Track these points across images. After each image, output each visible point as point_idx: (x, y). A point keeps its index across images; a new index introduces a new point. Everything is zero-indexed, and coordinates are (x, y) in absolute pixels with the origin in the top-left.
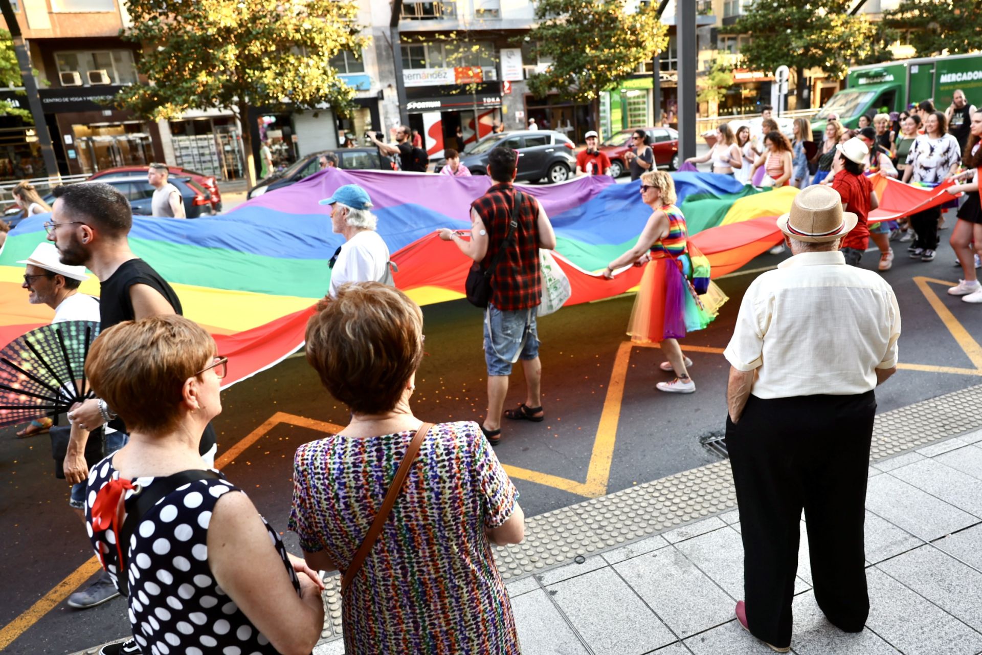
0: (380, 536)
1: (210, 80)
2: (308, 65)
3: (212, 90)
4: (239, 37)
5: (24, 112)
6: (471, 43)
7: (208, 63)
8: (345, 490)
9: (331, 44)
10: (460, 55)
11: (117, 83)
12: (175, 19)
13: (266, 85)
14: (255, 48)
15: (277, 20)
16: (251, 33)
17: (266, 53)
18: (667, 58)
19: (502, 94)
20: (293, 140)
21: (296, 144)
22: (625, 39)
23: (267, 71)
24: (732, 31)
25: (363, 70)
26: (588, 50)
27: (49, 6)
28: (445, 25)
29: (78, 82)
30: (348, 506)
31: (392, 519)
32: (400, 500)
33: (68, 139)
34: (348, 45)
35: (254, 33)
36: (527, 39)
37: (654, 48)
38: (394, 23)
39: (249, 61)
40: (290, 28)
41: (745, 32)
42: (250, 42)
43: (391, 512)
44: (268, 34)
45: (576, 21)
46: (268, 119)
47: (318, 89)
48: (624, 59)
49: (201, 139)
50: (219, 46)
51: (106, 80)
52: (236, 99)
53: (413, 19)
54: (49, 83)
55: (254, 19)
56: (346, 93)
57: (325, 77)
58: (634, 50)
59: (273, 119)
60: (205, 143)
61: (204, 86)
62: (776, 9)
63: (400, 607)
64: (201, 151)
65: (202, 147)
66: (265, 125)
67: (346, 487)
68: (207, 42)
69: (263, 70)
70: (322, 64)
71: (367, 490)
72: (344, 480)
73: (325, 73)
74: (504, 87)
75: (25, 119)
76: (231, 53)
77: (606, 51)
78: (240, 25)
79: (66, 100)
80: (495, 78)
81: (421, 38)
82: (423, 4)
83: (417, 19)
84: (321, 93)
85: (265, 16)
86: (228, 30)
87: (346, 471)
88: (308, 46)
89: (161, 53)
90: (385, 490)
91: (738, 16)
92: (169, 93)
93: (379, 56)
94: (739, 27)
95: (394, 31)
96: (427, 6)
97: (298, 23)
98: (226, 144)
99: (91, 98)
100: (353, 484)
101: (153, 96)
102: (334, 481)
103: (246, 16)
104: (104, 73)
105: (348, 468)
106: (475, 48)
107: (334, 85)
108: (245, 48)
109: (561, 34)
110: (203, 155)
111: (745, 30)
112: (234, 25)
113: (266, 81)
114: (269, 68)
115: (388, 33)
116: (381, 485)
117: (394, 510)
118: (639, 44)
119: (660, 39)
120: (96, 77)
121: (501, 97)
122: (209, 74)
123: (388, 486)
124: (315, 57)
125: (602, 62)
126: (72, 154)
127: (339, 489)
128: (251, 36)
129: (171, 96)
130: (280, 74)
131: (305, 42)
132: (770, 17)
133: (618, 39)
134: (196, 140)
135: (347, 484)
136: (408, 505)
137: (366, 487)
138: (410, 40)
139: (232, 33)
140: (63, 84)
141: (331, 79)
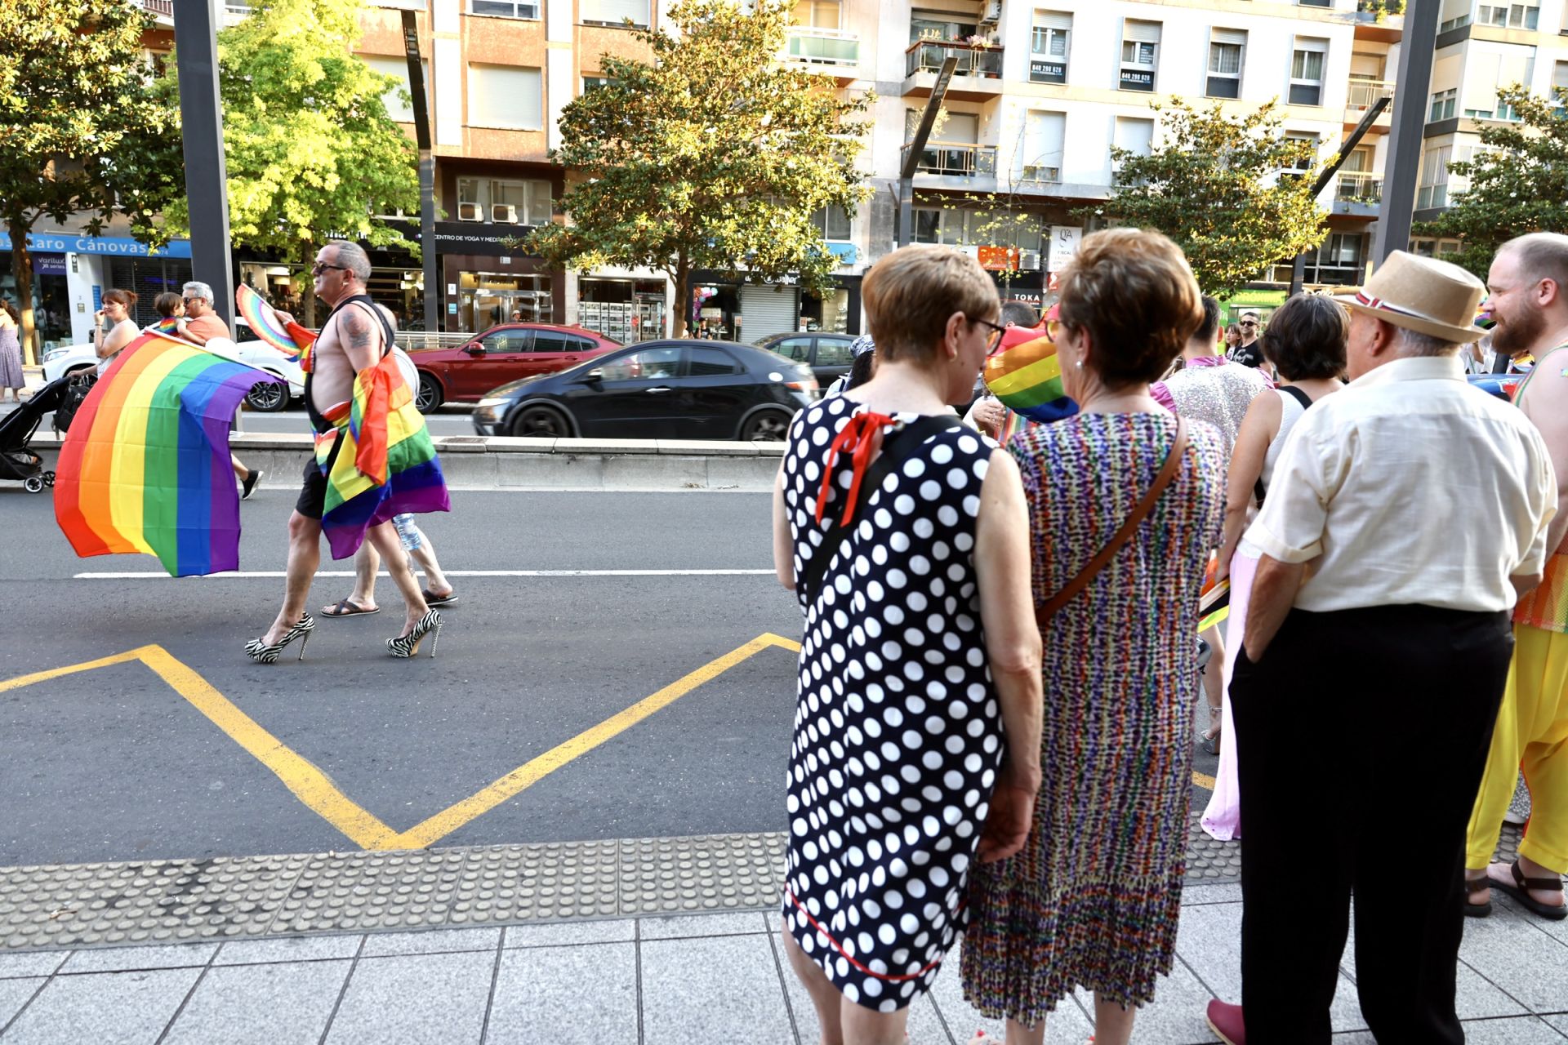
0: (1131, 538)
1: (651, 225)
2: (783, 218)
3: (652, 238)
4: (699, 171)
5: (413, 246)
6: (1016, 211)
7: (653, 206)
8: (1110, 472)
9: (818, 193)
10: (997, 225)
11: (526, 223)
12: (619, 143)
13: (723, 239)
14: (718, 189)
15: (751, 155)
16: (715, 167)
17: (729, 197)
18: (1314, 264)
19: (1045, 291)
20: (736, 324)
21: (739, 329)
22: (1254, 224)
23: (727, 221)
24: (1429, 232)
25: (848, 237)
26: (1194, 235)
27: (465, 116)
28: (978, 183)
29: (479, 216)
30: (1110, 491)
31: (1150, 517)
32: (1167, 491)
33: (452, 289)
34: (840, 196)
35: (720, 167)
36: (1099, 212)
37: (1300, 243)
38: (907, 172)
39: (707, 205)
40: (769, 165)
41: (1455, 236)
42: (713, 179)
43: (1154, 506)
44: (737, 172)
45: (1179, 193)
46: (709, 291)
47: (791, 252)
48: (1249, 254)
49: (615, 308)
50: (669, 181)
51: (512, 218)
52: (675, 256)
53: (931, 172)
54: (446, 215)
55: (722, 151)
56: (828, 262)
57: (803, 236)
58: (1267, 242)
59: (714, 292)
60: (619, 314)
61: (641, 231)
62: (1514, 202)
63: (1131, 637)
64: (613, 324)
65: (615, 319)
66: (702, 299)
67: (1110, 469)
68: (655, 176)
69: (722, 218)
70: (801, 220)
71: (1134, 474)
72: (1108, 460)
73: (803, 231)
74: (1049, 280)
75: (412, 254)
76: (684, 193)
77: (1224, 238)
78: (703, 157)
79: (461, 238)
80: (1036, 267)
81: (943, 199)
82: (949, 153)
83: (938, 172)
84: (794, 258)
85: (737, 148)
86: (686, 161)
87: (1111, 449)
88: (784, 193)
89: (592, 186)
90: (1154, 476)
91: (1443, 209)
92: (595, 237)
93: (874, 220)
94: (1444, 225)
95: (906, 184)
96: (955, 156)
97: (779, 160)
98: (645, 319)
99: (489, 239)
100: (1119, 465)
101: (574, 239)
102: (1096, 460)
103: (713, 144)
104: (511, 209)
105: (1114, 446)
106: (1022, 217)
107: (813, 248)
108: (704, 186)
109: (1154, 209)
110: (614, 329)
111: (1452, 232)
112: (697, 156)
113: (725, 233)
114: (729, 217)
115: (897, 187)
116: (1151, 469)
117: (1157, 503)
118: (1278, 235)
119: (1312, 230)
120: (502, 214)
121: (1041, 295)
122: (651, 217)
123: (1157, 472)
124: (793, 210)
125: (1213, 255)
126: (452, 308)
127: (1102, 470)
128: (714, 172)
129: (597, 241)
130: (744, 226)
131: (784, 186)
132: (1503, 212)
133: (1244, 224)
134: (608, 308)
135: (1112, 466)
136: (1176, 498)
137: (1134, 470)
138: (926, 199)
139: (690, 166)
140: (460, 218)
141: (810, 240)
